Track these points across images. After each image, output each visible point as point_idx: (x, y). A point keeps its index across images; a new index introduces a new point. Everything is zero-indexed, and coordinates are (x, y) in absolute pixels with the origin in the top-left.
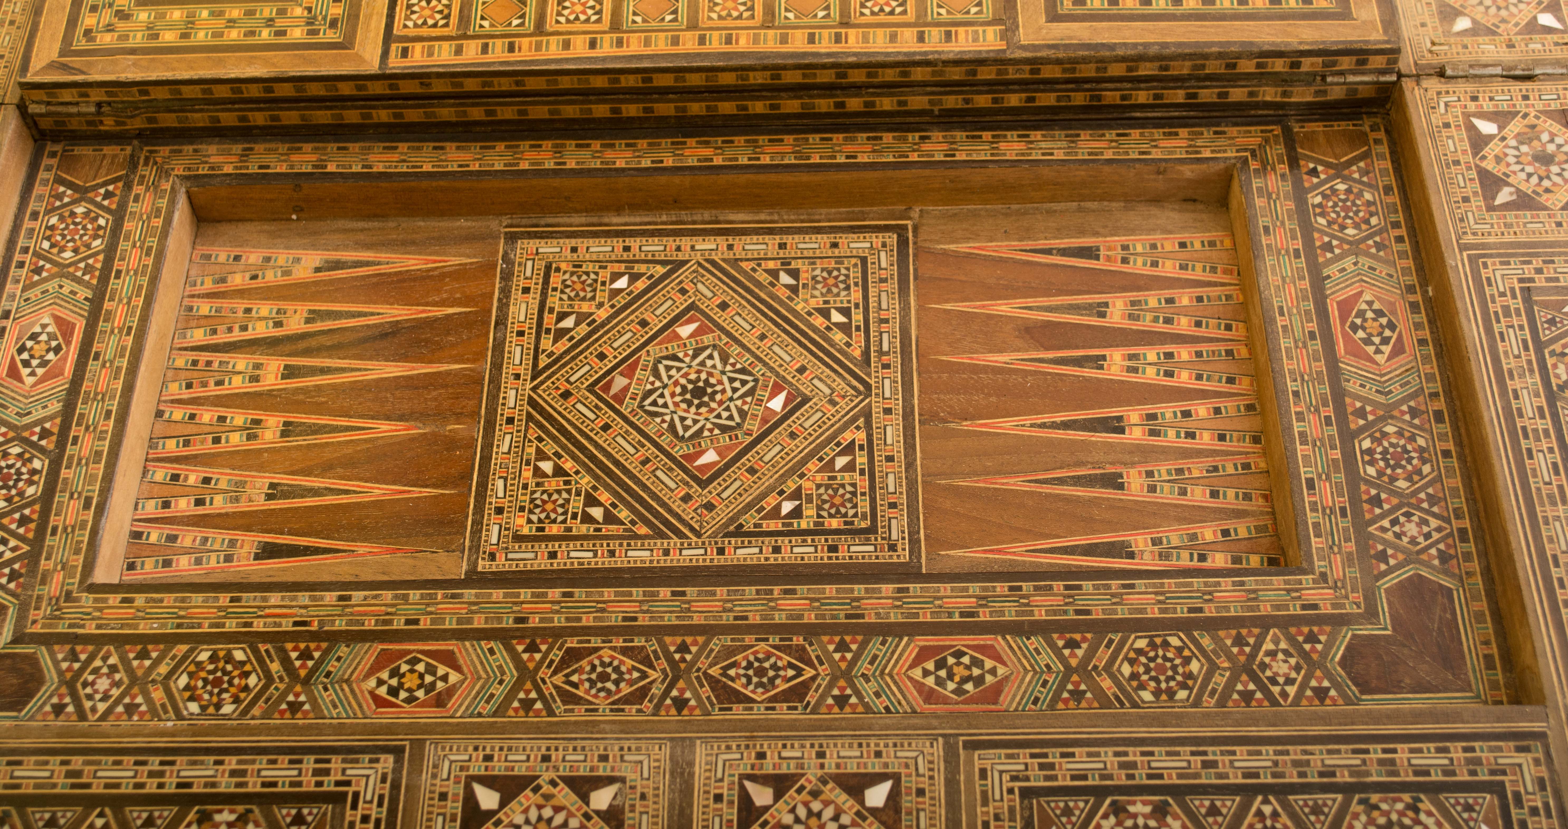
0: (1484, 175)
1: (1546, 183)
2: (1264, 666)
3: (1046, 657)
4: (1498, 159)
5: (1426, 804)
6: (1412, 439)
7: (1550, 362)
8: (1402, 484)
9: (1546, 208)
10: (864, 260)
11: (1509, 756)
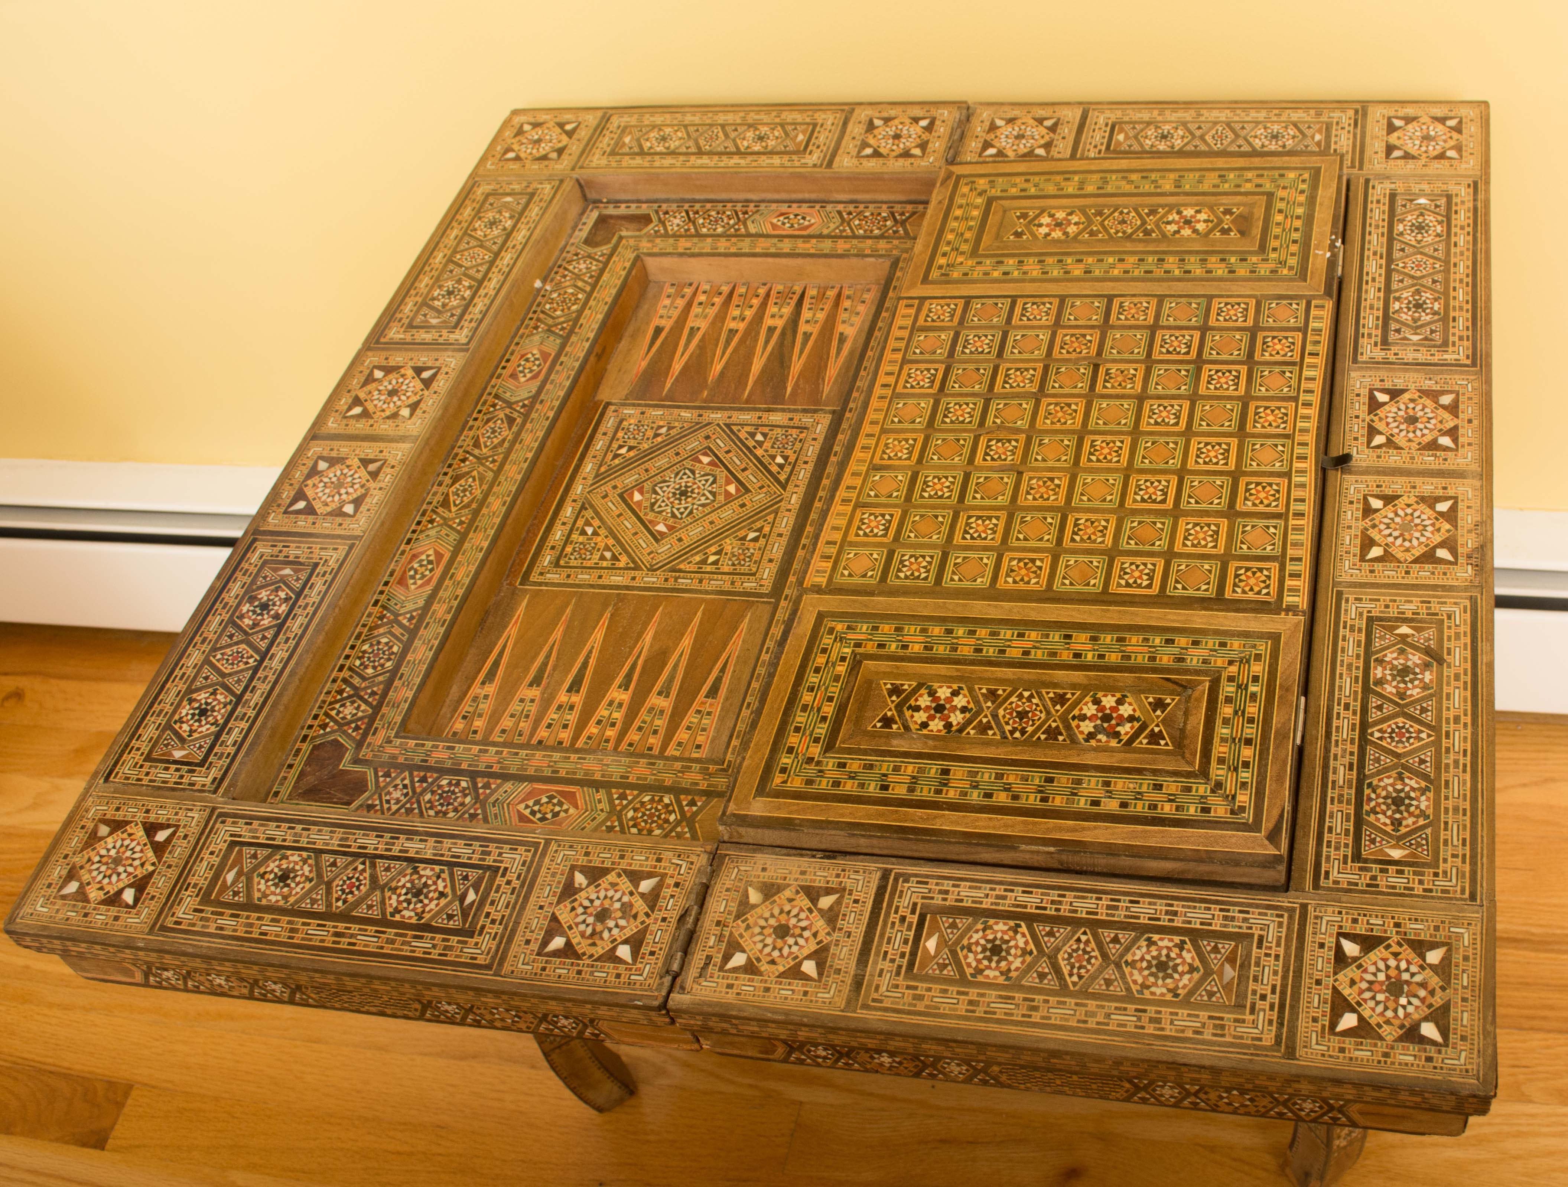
0: (605, 872)
1: (580, 910)
2: (353, 702)
3: (410, 606)
4: (614, 885)
5: (213, 729)
6: (456, 810)
8: (428, 797)
9: (558, 903)
10: (754, 574)
11: (214, 773)
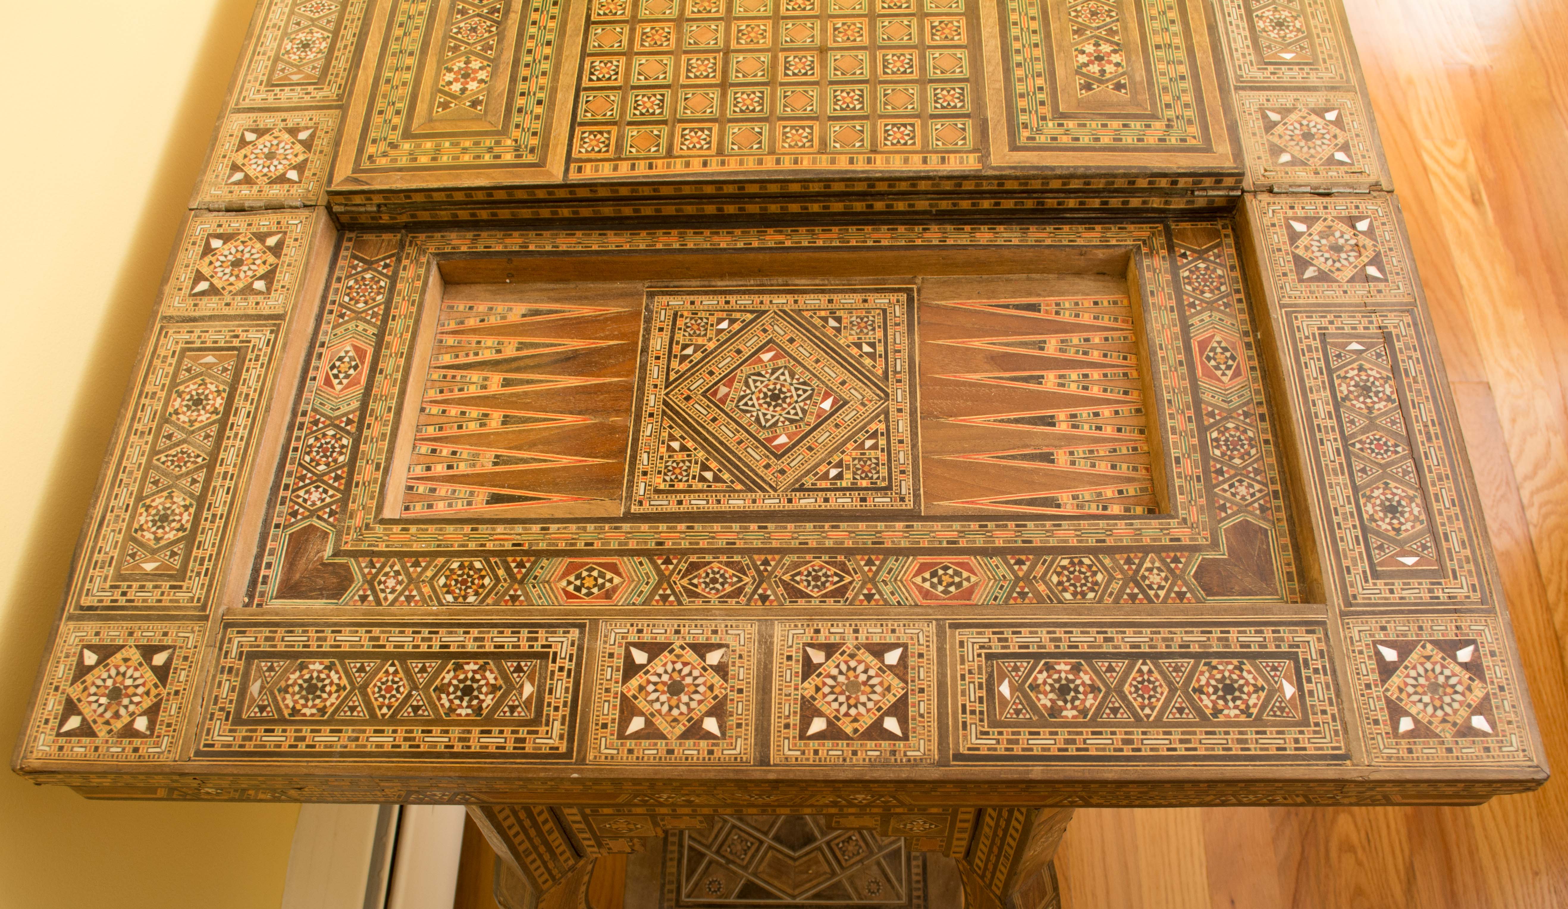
0: (1297, 259)
1: (1337, 265)
2: (1144, 578)
3: (1003, 570)
4: (1307, 248)
5: (1247, 666)
6: (1245, 432)
7: (1336, 382)
8: (1237, 461)
9: (1337, 281)
10: (884, 311)
11: (1301, 636)
